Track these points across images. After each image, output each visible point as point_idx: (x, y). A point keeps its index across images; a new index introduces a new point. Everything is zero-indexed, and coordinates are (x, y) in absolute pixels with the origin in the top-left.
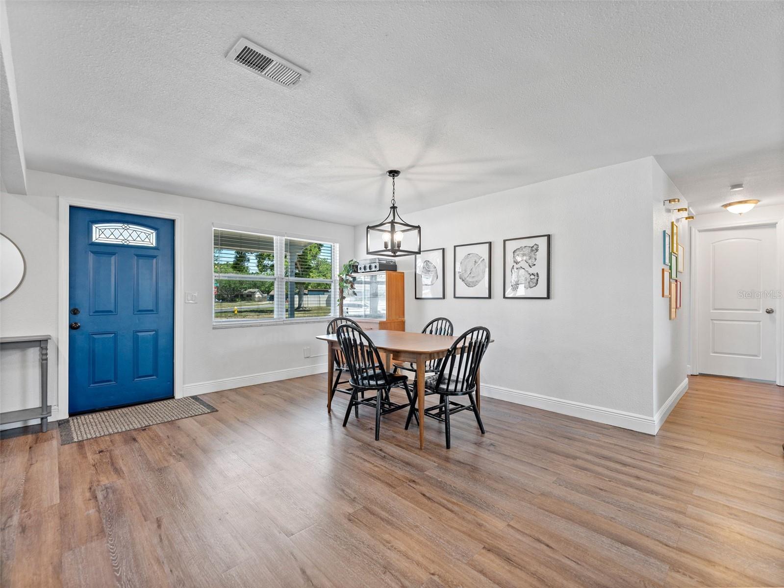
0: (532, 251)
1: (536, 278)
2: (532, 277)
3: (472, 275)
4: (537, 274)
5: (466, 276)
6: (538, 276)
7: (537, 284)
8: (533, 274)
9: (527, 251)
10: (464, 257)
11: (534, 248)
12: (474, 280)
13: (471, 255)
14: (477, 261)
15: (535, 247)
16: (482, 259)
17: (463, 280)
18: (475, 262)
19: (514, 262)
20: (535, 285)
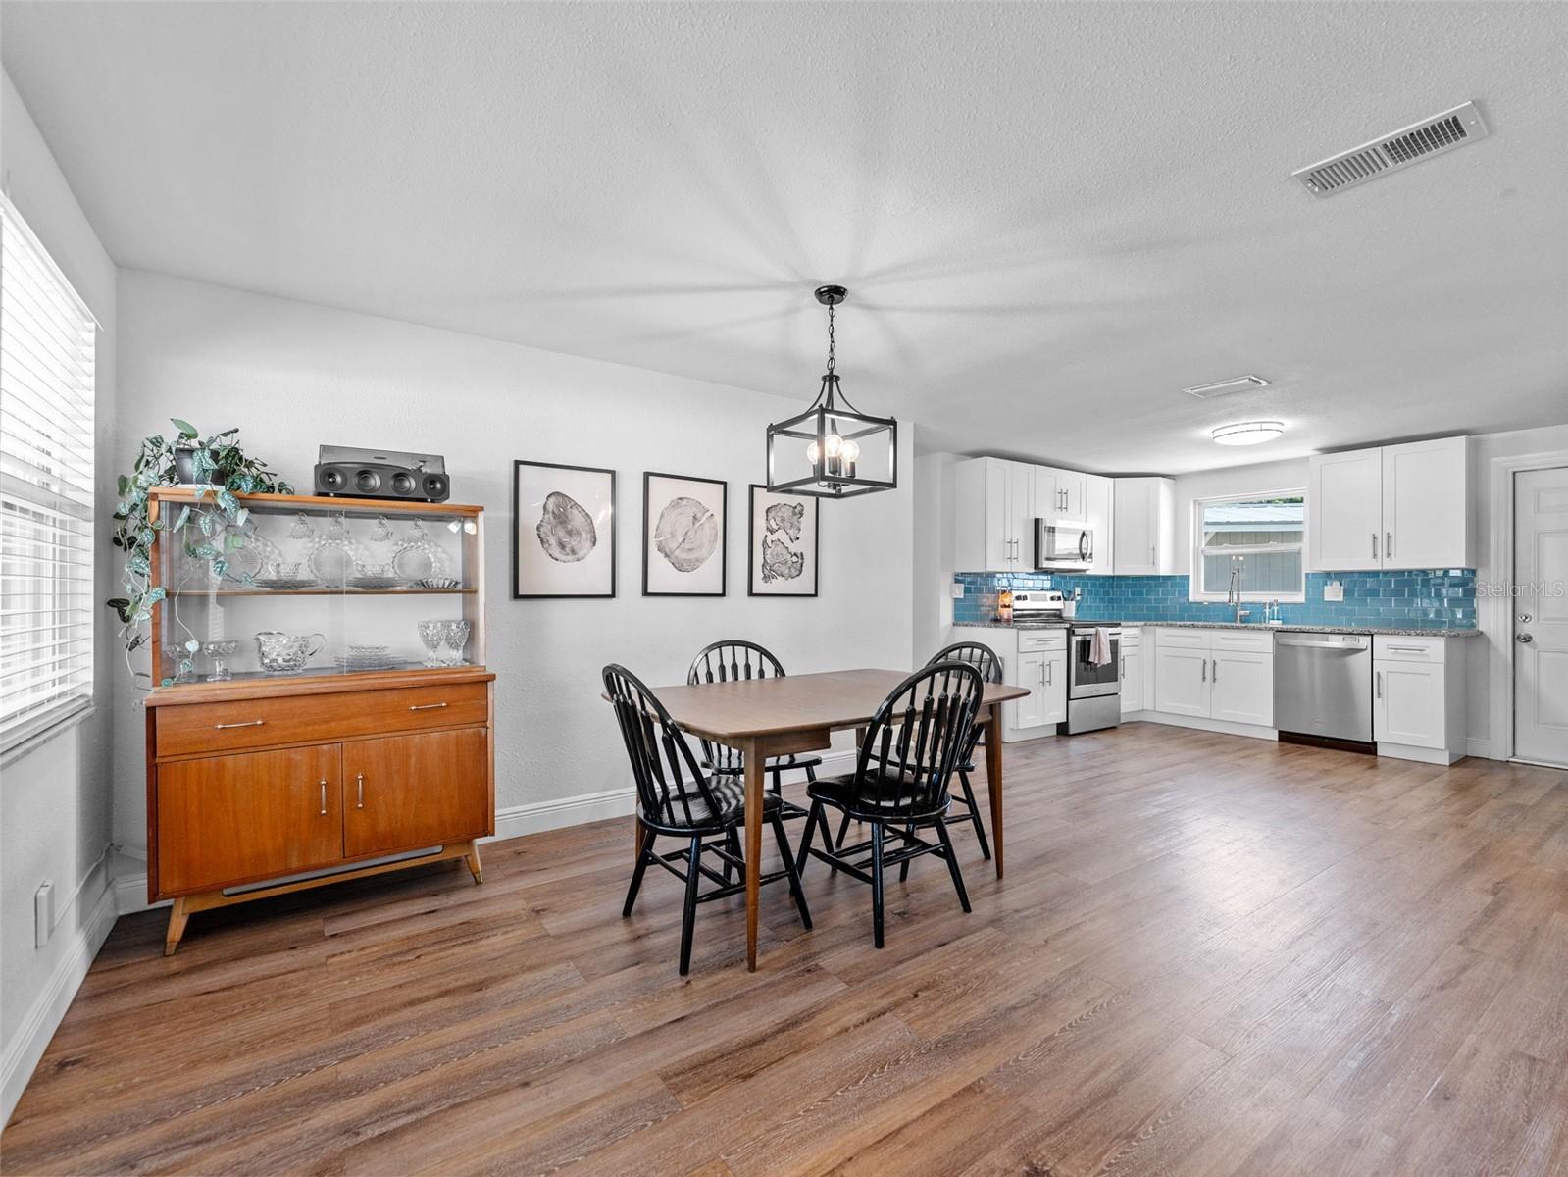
0: (795, 514)
1: (800, 561)
2: (795, 559)
3: (687, 546)
4: (802, 555)
5: (673, 546)
6: (802, 559)
7: (801, 572)
8: (795, 555)
9: (787, 513)
10: (669, 503)
11: (797, 510)
12: (693, 556)
13: (685, 502)
14: (699, 515)
15: (799, 508)
16: (709, 514)
17: (666, 556)
18: (695, 517)
19: (767, 529)
20: (798, 573)
